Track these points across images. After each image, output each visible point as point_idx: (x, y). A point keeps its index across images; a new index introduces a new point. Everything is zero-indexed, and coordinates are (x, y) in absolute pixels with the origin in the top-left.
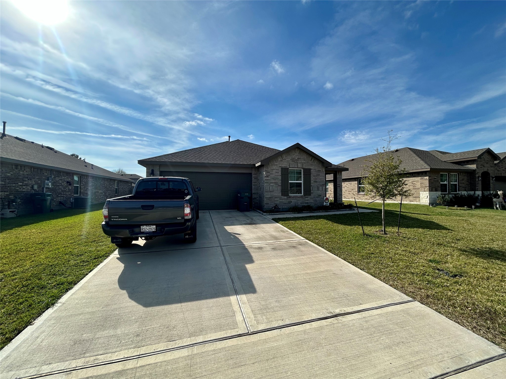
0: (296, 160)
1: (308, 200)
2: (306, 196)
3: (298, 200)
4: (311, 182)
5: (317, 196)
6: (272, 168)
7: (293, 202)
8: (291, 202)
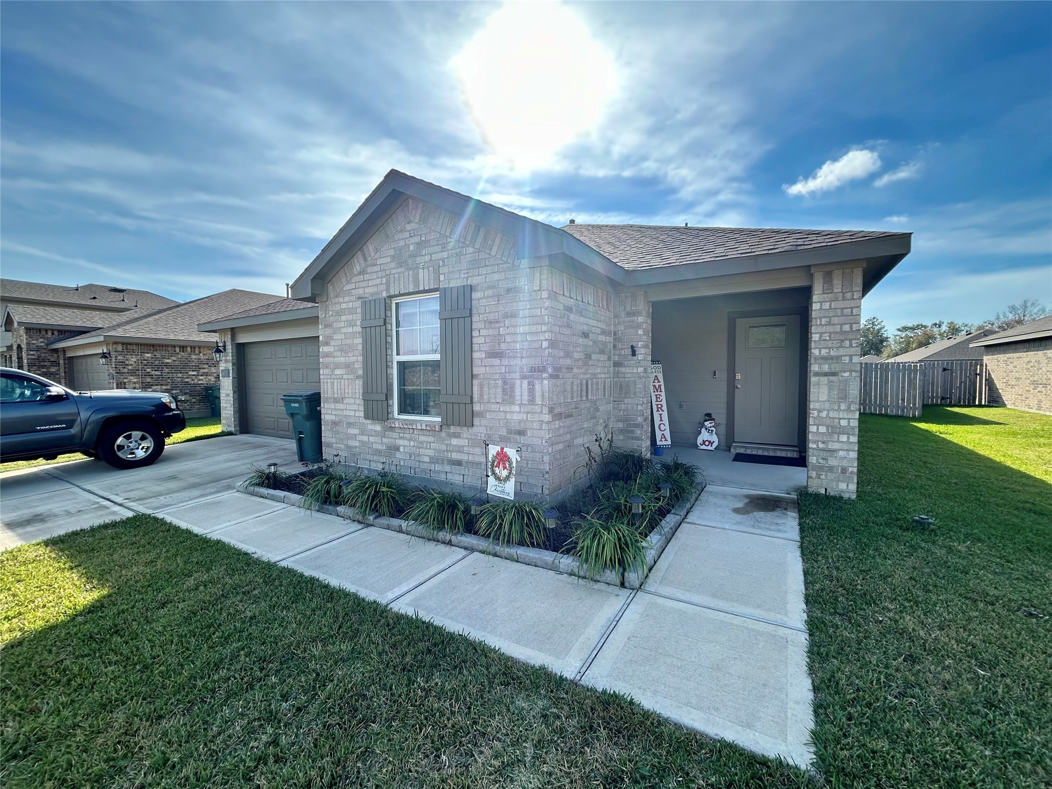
0: (410, 256)
1: (460, 450)
2: (453, 429)
3: (422, 442)
4: (475, 355)
5: (503, 432)
6: (338, 307)
7: (402, 449)
8: (398, 449)
